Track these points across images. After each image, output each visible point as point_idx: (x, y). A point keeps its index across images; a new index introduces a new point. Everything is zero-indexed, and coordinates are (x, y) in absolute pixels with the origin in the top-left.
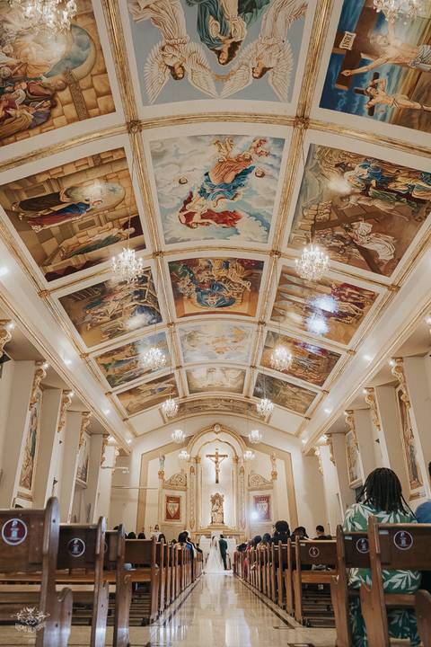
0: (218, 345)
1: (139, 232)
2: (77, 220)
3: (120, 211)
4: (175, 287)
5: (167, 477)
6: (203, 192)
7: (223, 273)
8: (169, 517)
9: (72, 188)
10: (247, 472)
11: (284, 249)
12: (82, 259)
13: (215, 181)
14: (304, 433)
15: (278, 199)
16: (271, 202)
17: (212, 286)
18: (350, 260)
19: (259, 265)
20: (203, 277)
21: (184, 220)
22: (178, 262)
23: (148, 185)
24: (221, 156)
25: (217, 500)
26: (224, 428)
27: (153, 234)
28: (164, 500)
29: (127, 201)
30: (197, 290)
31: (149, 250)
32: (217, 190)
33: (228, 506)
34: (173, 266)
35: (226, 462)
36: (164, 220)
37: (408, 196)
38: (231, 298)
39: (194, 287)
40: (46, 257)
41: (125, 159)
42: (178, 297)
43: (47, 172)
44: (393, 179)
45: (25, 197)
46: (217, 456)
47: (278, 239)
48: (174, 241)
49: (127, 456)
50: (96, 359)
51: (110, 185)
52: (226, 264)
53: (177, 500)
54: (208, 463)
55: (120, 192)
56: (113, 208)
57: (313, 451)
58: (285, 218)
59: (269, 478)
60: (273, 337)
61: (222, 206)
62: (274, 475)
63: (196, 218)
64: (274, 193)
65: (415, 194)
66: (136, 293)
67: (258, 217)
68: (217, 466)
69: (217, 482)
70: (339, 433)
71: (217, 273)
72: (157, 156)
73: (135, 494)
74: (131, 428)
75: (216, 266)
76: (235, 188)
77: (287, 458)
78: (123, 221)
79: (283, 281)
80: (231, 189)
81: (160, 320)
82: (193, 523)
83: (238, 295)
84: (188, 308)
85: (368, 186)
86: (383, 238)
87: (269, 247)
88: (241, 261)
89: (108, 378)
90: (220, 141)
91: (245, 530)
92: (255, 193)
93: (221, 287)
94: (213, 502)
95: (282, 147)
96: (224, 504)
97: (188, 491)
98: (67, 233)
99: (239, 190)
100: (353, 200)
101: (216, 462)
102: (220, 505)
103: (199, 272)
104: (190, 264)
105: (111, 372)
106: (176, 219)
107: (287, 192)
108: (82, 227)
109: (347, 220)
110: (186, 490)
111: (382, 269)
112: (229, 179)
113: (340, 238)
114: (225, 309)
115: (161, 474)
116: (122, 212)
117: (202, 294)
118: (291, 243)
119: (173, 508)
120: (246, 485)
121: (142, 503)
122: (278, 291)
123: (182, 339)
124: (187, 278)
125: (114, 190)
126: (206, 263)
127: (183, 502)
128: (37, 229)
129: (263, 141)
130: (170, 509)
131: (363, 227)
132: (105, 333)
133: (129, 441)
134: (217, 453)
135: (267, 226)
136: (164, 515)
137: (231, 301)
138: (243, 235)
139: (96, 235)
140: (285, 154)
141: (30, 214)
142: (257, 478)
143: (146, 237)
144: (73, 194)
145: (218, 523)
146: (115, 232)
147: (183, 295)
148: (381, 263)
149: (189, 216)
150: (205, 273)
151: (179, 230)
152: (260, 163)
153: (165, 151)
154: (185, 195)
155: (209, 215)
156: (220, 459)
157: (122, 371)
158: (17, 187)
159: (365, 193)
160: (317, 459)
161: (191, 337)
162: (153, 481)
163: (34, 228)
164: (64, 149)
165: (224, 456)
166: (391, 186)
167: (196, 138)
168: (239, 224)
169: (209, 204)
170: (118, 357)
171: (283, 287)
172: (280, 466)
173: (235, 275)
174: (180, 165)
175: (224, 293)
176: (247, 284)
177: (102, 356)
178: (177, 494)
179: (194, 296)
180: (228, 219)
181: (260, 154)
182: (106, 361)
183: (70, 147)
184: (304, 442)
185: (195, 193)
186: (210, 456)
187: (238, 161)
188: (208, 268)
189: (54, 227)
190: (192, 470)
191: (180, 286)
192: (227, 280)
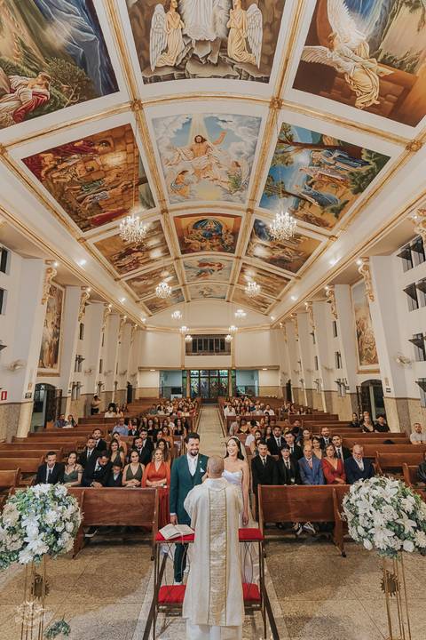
4: (235, 241)
7: (203, 244)
11: (175, 263)
19: (183, 252)
20: (216, 242)
22: (229, 252)
30: (221, 235)
34: (233, 251)
38: (196, 229)
39: (223, 237)
42: (235, 234)
52: (202, 249)
61: (206, 267)
63: (217, 265)
71: (207, 244)
80: (202, 271)
81: (257, 221)
83: (192, 233)
84: (230, 222)
87: (181, 261)
88: (194, 252)
93: (204, 235)
103: (218, 245)
113: (155, 277)
114: (200, 218)
117: (217, 231)
118: (172, 265)
122: (166, 244)
135: (185, 266)
137: (195, 227)
138: (195, 261)
143: (241, 266)
147: (232, 234)
148: (134, 281)
149: (220, 266)
150: (215, 244)
155: (211, 265)
168: (198, 264)
173: (196, 244)
175: (202, 232)
176: (187, 241)
179: (224, 231)
180: (202, 264)
185: (217, 271)
191: (232, 241)
192: (201, 240)
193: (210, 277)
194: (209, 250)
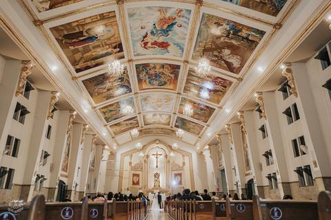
0: (158, 103)
1: (121, 50)
2: (91, 44)
3: (113, 40)
4: (138, 76)
5: (133, 165)
6: (152, 33)
7: (161, 70)
8: (134, 183)
9: (89, 29)
10: (171, 162)
11: (190, 60)
12: (93, 63)
13: (158, 28)
14: (198, 144)
15: (187, 37)
16: (184, 39)
17: (156, 76)
18: (220, 66)
19: (178, 67)
20: (152, 72)
21: (143, 45)
22: (140, 65)
23: (126, 28)
24: (161, 17)
26: (161, 142)
27: (129, 52)
28: (132, 175)
29: (116, 36)
30: (149, 78)
31: (126, 59)
32: (159, 32)
33: (162, 179)
34: (137, 67)
35: (161, 158)
36: (134, 45)
37: (247, 39)
39: (147, 77)
40: (76, 61)
41: (115, 16)
42: (140, 81)
43: (77, 21)
44: (240, 31)
45: (66, 33)
46: (157, 155)
47: (187, 55)
48: (138, 55)
49: (114, 155)
50: (100, 109)
51: (108, 28)
52: (163, 66)
53: (138, 175)
54: (153, 158)
55: (113, 32)
56: (109, 39)
57: (202, 152)
58: (191, 46)
59: (181, 165)
60: (184, 100)
61: (161, 39)
62: (184, 163)
63: (149, 45)
64: (186, 35)
65: (250, 38)
66: (120, 79)
67: (178, 45)
68: (157, 160)
69: (157, 167)
70: (214, 144)
71: (158, 70)
72: (131, 15)
73: (117, 173)
74: (116, 141)
75: (158, 67)
76: (167, 31)
77: (190, 155)
78: (114, 45)
79: (189, 74)
80: (166, 32)
81: (131, 91)
82: (145, 186)
83: (168, 80)
84: (144, 86)
85: (229, 33)
86: (235, 57)
87: (183, 59)
88: (170, 65)
89: (105, 118)
90: (161, 10)
91: (170, 190)
92: (177, 34)
93: (160, 77)
94: (155, 176)
95: (190, 14)
96: (160, 177)
98: (87, 50)
99: (169, 33)
100: (222, 39)
101: (157, 158)
102: (158, 178)
103: (150, 70)
104: (146, 66)
105: (107, 116)
106: (139, 45)
107: (192, 34)
108: (94, 48)
109: (219, 48)
110: (142, 171)
111: (235, 71)
112: (165, 27)
113: (216, 56)
114: (162, 87)
115: (130, 163)
116: (114, 41)
117: (151, 80)
118: (193, 58)
119: (136, 179)
120: (171, 168)
121: (121, 177)
122: (187, 79)
123: (141, 100)
124: (144, 73)
125: (110, 31)
126: (153, 66)
127: (140, 176)
128: (72, 48)
129: (181, 11)
130: (134, 180)
131: (227, 52)
132: (104, 97)
133: (115, 148)
134: (157, 153)
135: (182, 49)
136: (131, 183)
137: (165, 83)
138: (171, 53)
139: (100, 51)
140: (191, 17)
141: (69, 41)
142: (176, 165)
143: (125, 53)
144: (90, 32)
145: (157, 186)
146: (110, 50)
147: (142, 80)
148: (234, 68)
149: (146, 44)
150: (153, 70)
151: (141, 50)
152: (179, 21)
153: (134, 14)
154: (144, 34)
155: (155, 43)
157: (112, 115)
158: (62, 28)
159: (228, 36)
160: (204, 156)
161: (145, 99)
162: (127, 167)
163: (70, 47)
164: (85, 11)
165: (160, 155)
166: (240, 34)
167: (149, 8)
168: (169, 48)
169: (155, 38)
170: (110, 108)
171: (189, 78)
172: (187, 160)
173: (167, 71)
174: (142, 20)
175: (161, 79)
176: (172, 76)
177: (102, 108)
178: (138, 173)
179: (148, 80)
180: (164, 46)
181: (180, 16)
182: (104, 110)
183: (89, 10)
184: (198, 148)
185: (149, 33)
186: (154, 155)
187: (169, 19)
188: (154, 68)
189: (80, 47)
190: (145, 161)
191: (141, 76)
192: (163, 74)
193: (155, 17)
194: (158, 64)
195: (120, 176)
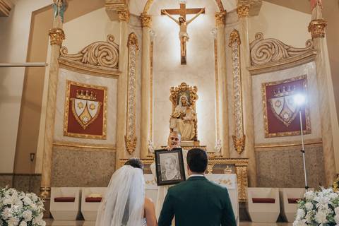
8: (74, 126)
10: (248, 37)
25: (183, 97)
46: (183, 11)
49: (4, 15)
53: (98, 94)
54: (167, 26)
68: (183, 30)
69: (184, 61)
82: (131, 144)
91: (245, 155)
94: (175, 99)
96: (199, 104)
97: (123, 77)
101: (181, 22)
102: (190, 103)
110: (116, 76)
115: (58, 36)
119: (86, 110)
120: (245, 62)
121: (30, 106)
127: (110, 98)
130: (78, 111)
134: (183, 6)
142: (272, 45)
156: (189, 17)
165: (197, 11)
186: (171, 12)
190: (132, 41)
195: (24, 101)
